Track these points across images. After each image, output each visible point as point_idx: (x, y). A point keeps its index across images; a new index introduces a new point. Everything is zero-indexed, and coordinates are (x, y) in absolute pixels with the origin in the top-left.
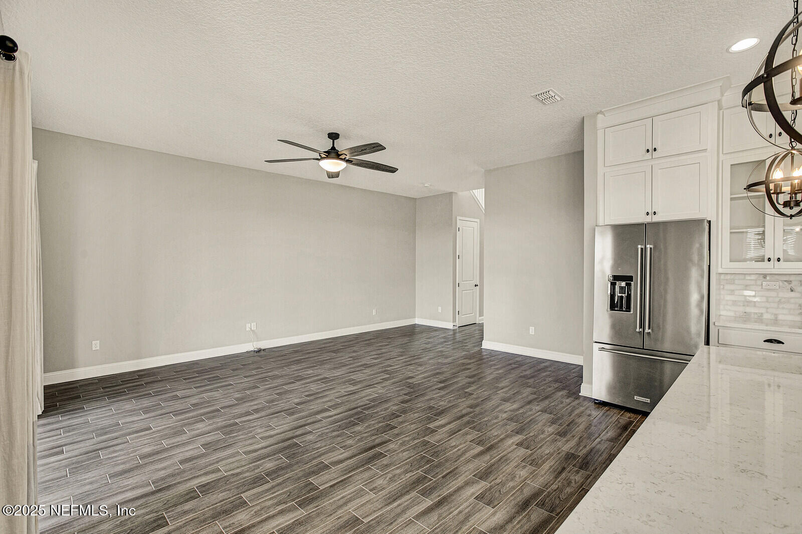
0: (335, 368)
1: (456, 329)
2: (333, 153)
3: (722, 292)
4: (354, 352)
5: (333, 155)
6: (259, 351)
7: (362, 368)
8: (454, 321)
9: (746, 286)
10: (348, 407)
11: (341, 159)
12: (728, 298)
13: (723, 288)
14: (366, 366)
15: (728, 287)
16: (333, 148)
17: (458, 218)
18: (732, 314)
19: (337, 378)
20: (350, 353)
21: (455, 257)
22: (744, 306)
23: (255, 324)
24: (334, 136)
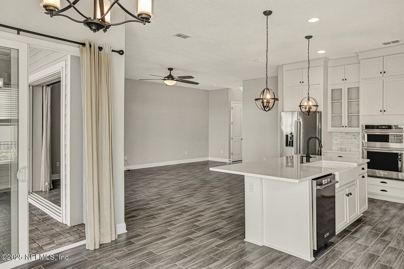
0: (169, 176)
1: (231, 163)
2: (170, 77)
3: (333, 140)
4: (177, 171)
5: (170, 78)
6: (129, 170)
7: (182, 176)
8: (230, 158)
9: (341, 137)
10: (179, 186)
11: (174, 80)
12: (335, 142)
13: (333, 138)
14: (184, 175)
15: (335, 137)
16: (170, 74)
17: (232, 102)
18: (336, 148)
19: (172, 179)
20: (176, 171)
21: (230, 124)
22: (340, 145)
23: (127, 157)
24: (170, 69)
